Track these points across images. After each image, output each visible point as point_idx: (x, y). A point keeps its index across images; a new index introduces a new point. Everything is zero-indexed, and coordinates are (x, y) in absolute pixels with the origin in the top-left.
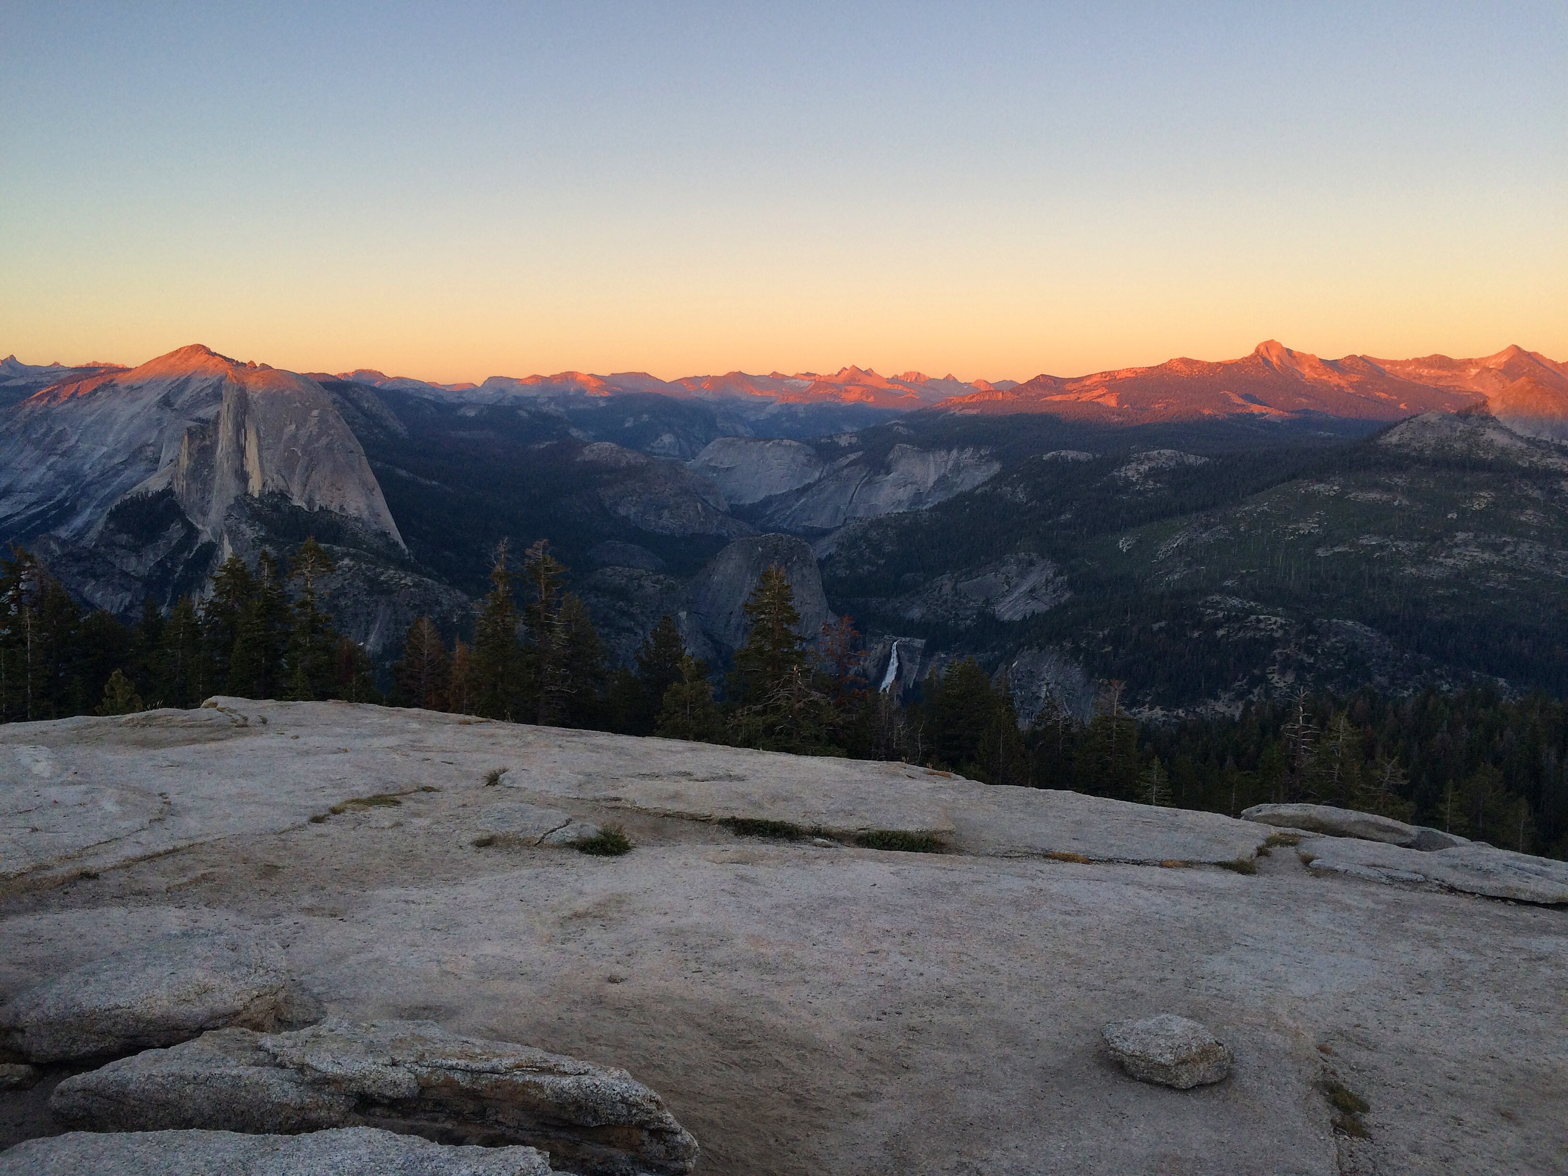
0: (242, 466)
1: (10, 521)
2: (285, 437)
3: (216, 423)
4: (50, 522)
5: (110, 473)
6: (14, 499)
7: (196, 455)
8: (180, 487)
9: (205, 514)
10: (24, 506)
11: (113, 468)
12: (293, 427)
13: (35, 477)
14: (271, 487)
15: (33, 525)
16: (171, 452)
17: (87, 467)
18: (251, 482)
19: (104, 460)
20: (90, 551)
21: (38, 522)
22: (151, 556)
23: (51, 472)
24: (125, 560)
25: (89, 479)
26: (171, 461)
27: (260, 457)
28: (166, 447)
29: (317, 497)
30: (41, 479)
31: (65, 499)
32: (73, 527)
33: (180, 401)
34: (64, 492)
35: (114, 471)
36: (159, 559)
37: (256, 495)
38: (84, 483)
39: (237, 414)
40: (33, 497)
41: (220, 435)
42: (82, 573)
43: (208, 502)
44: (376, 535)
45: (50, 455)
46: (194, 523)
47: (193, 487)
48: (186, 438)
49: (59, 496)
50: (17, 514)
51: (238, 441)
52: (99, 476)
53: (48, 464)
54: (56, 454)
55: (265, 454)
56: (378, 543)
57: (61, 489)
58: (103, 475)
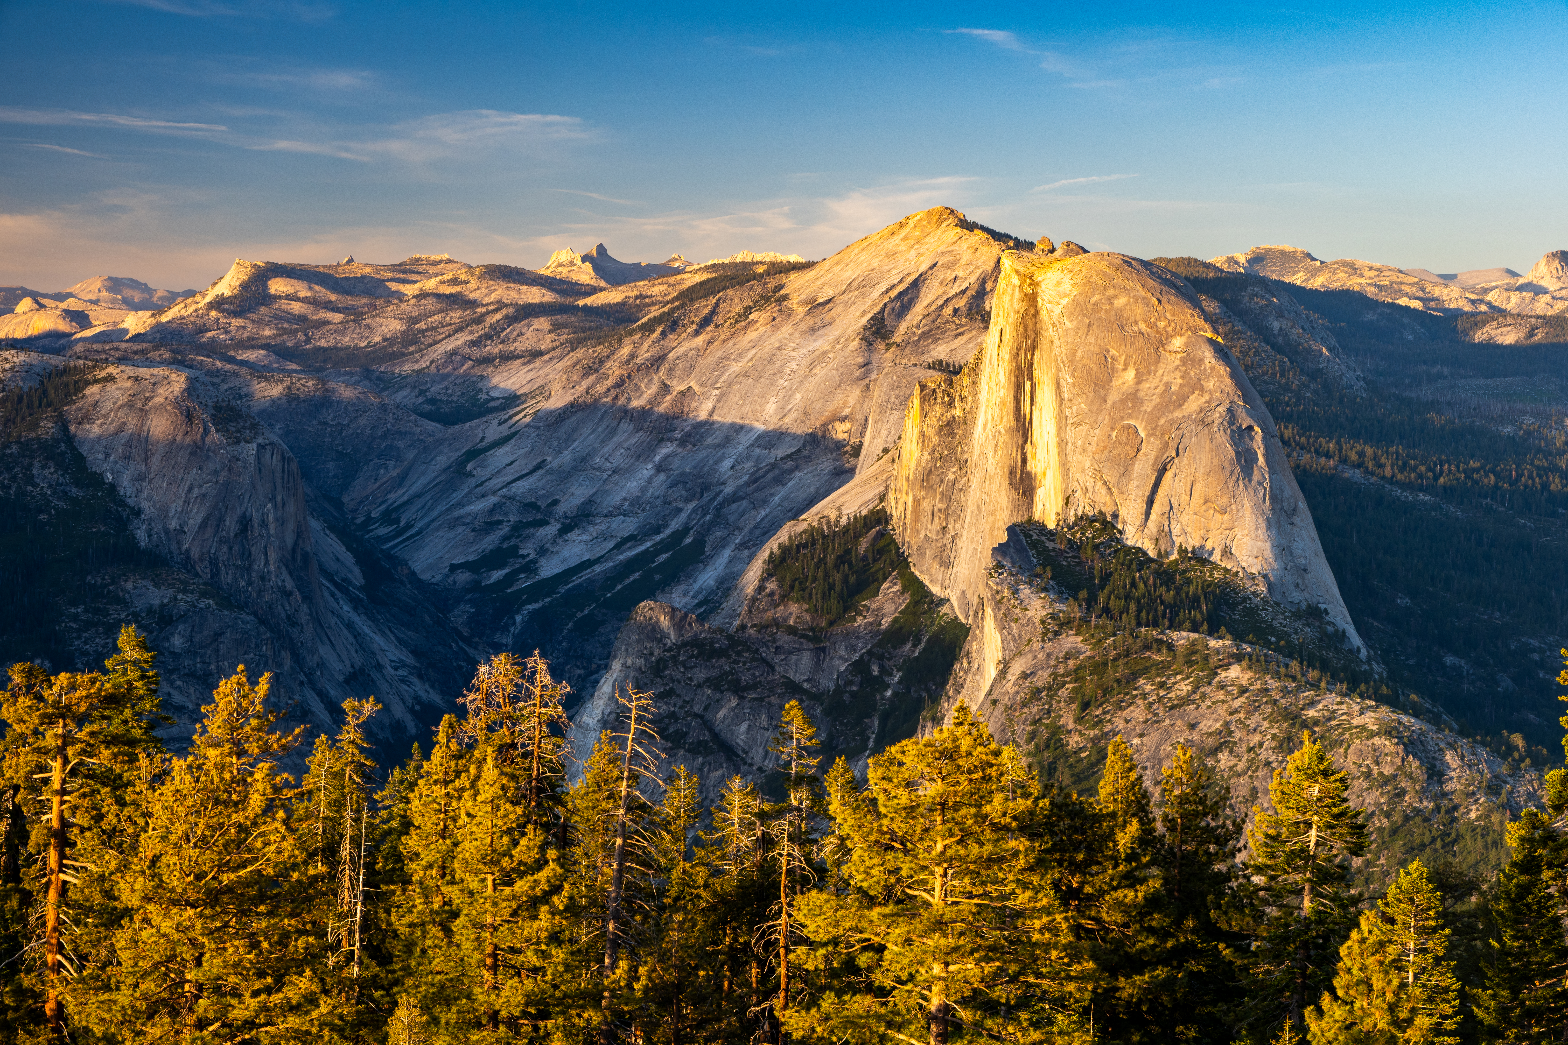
0: (1024, 460)
1: (586, 574)
2: (1113, 397)
3: (975, 370)
4: (657, 577)
5: (770, 476)
6: (593, 530)
7: (935, 439)
8: (901, 506)
9: (946, 563)
10: (611, 544)
11: (773, 466)
12: (1131, 374)
13: (632, 486)
14: (1082, 506)
15: (627, 582)
16: (884, 433)
17: (727, 464)
18: (1040, 496)
19: (758, 451)
20: (730, 637)
21: (636, 576)
22: (842, 652)
23: (662, 476)
24: (794, 658)
25: (729, 489)
26: (886, 451)
27: (1062, 442)
28: (876, 422)
29: (1176, 530)
30: (643, 490)
31: (686, 530)
32: (696, 586)
33: (903, 328)
34: (683, 517)
35: (776, 472)
36: (856, 657)
37: (1051, 525)
38: (720, 498)
39: (1018, 349)
40: (626, 526)
41: (983, 396)
42: (715, 683)
43: (954, 538)
44: (1297, 615)
45: (662, 440)
46: (927, 583)
47: (926, 505)
48: (917, 402)
49: (675, 524)
50: (598, 561)
51: (1017, 408)
52: (747, 484)
53: (657, 458)
54: (670, 440)
55: (1071, 434)
56: (1304, 633)
57: (679, 510)
58: (755, 481)
